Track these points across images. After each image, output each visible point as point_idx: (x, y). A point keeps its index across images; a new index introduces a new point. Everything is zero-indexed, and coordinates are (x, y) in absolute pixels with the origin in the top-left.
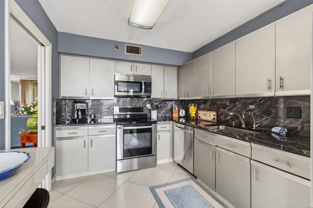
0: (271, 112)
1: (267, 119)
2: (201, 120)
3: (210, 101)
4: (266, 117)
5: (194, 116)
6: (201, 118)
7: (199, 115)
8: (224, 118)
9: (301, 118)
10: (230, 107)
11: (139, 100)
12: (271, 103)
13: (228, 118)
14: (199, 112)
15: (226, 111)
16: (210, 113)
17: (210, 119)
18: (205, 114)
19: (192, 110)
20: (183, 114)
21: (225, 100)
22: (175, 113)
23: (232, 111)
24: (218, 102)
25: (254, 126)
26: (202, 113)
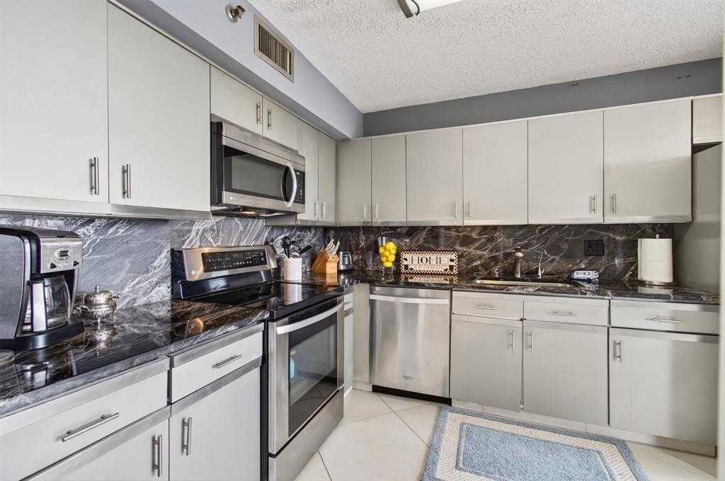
0: (560, 248)
1: (553, 260)
2: (412, 274)
3: (426, 230)
4: (553, 257)
5: (389, 265)
6: (411, 269)
7: (405, 263)
8: (466, 264)
9: (603, 255)
10: (479, 242)
11: (247, 226)
12: (560, 234)
13: (475, 264)
14: (405, 255)
15: (471, 250)
16: (439, 256)
17: (441, 269)
18: (424, 260)
19: (389, 250)
20: (346, 263)
21: (468, 229)
22: (332, 262)
23: (485, 250)
24: (450, 232)
25: (540, 274)
26: (416, 256)
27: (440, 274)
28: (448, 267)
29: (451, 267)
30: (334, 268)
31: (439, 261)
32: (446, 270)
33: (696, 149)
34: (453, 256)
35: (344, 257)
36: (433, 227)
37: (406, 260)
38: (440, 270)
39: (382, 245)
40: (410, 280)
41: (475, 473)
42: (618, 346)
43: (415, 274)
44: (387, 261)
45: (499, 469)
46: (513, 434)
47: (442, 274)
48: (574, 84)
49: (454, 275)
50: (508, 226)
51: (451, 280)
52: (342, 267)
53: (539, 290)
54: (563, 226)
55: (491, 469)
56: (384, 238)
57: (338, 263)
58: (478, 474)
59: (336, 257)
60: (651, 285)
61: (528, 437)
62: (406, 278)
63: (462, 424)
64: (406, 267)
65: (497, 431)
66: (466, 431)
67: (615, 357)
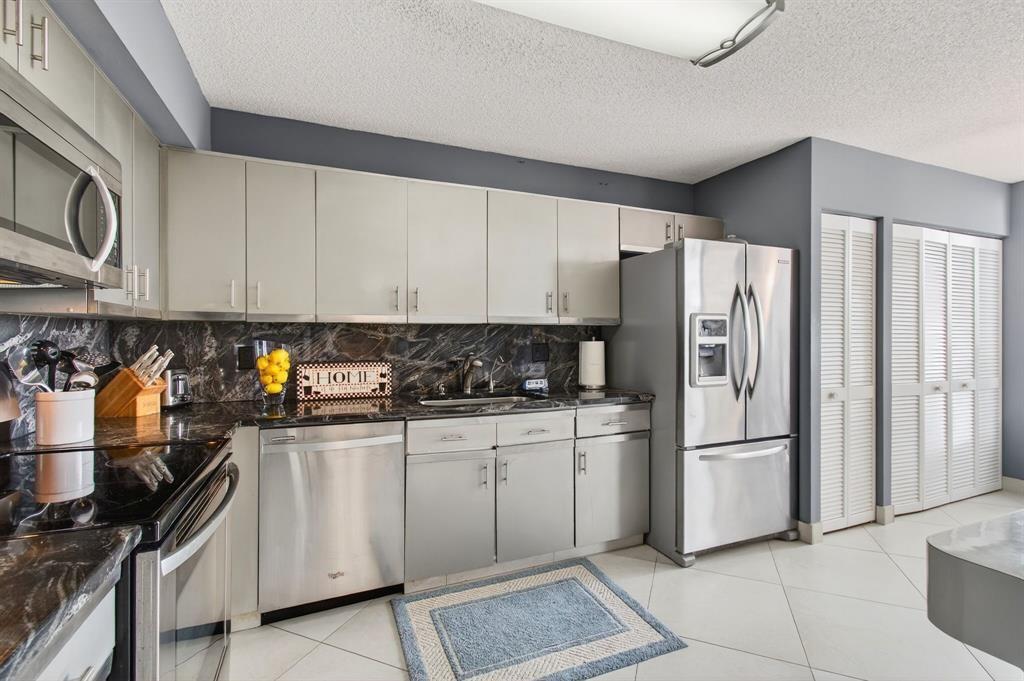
2: (319, 400)
5: (277, 388)
6: (317, 393)
7: (305, 383)
8: (401, 380)
9: (548, 358)
10: (418, 348)
13: (412, 379)
14: (303, 371)
15: (406, 359)
16: (362, 369)
17: (366, 390)
18: (339, 378)
19: (278, 364)
20: (181, 391)
21: (402, 329)
22: (150, 391)
23: (424, 359)
24: (375, 333)
25: (492, 386)
26: (324, 372)
27: (365, 398)
28: (377, 386)
29: (382, 386)
30: (155, 404)
31: (363, 378)
32: (374, 390)
33: (624, 255)
34: (385, 369)
35: (175, 381)
36: (349, 324)
37: (307, 378)
38: (364, 391)
39: (262, 355)
40: (314, 413)
41: (483, 672)
42: (582, 458)
43: (324, 400)
44: (273, 382)
45: (504, 650)
46: (494, 597)
47: (369, 398)
48: (521, 161)
49: (386, 397)
50: (452, 325)
51: (382, 407)
52: (171, 401)
53: (515, 407)
54: (512, 326)
55: (495, 655)
56: (264, 342)
57: (163, 396)
58: (487, 671)
59: (161, 381)
60: (591, 390)
61: (509, 593)
62: (308, 410)
63: (432, 613)
64: (308, 390)
65: (476, 602)
66: (441, 621)
67: (580, 469)
